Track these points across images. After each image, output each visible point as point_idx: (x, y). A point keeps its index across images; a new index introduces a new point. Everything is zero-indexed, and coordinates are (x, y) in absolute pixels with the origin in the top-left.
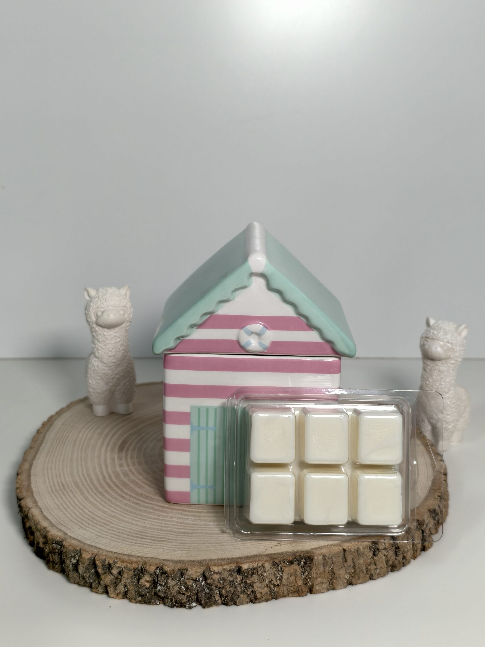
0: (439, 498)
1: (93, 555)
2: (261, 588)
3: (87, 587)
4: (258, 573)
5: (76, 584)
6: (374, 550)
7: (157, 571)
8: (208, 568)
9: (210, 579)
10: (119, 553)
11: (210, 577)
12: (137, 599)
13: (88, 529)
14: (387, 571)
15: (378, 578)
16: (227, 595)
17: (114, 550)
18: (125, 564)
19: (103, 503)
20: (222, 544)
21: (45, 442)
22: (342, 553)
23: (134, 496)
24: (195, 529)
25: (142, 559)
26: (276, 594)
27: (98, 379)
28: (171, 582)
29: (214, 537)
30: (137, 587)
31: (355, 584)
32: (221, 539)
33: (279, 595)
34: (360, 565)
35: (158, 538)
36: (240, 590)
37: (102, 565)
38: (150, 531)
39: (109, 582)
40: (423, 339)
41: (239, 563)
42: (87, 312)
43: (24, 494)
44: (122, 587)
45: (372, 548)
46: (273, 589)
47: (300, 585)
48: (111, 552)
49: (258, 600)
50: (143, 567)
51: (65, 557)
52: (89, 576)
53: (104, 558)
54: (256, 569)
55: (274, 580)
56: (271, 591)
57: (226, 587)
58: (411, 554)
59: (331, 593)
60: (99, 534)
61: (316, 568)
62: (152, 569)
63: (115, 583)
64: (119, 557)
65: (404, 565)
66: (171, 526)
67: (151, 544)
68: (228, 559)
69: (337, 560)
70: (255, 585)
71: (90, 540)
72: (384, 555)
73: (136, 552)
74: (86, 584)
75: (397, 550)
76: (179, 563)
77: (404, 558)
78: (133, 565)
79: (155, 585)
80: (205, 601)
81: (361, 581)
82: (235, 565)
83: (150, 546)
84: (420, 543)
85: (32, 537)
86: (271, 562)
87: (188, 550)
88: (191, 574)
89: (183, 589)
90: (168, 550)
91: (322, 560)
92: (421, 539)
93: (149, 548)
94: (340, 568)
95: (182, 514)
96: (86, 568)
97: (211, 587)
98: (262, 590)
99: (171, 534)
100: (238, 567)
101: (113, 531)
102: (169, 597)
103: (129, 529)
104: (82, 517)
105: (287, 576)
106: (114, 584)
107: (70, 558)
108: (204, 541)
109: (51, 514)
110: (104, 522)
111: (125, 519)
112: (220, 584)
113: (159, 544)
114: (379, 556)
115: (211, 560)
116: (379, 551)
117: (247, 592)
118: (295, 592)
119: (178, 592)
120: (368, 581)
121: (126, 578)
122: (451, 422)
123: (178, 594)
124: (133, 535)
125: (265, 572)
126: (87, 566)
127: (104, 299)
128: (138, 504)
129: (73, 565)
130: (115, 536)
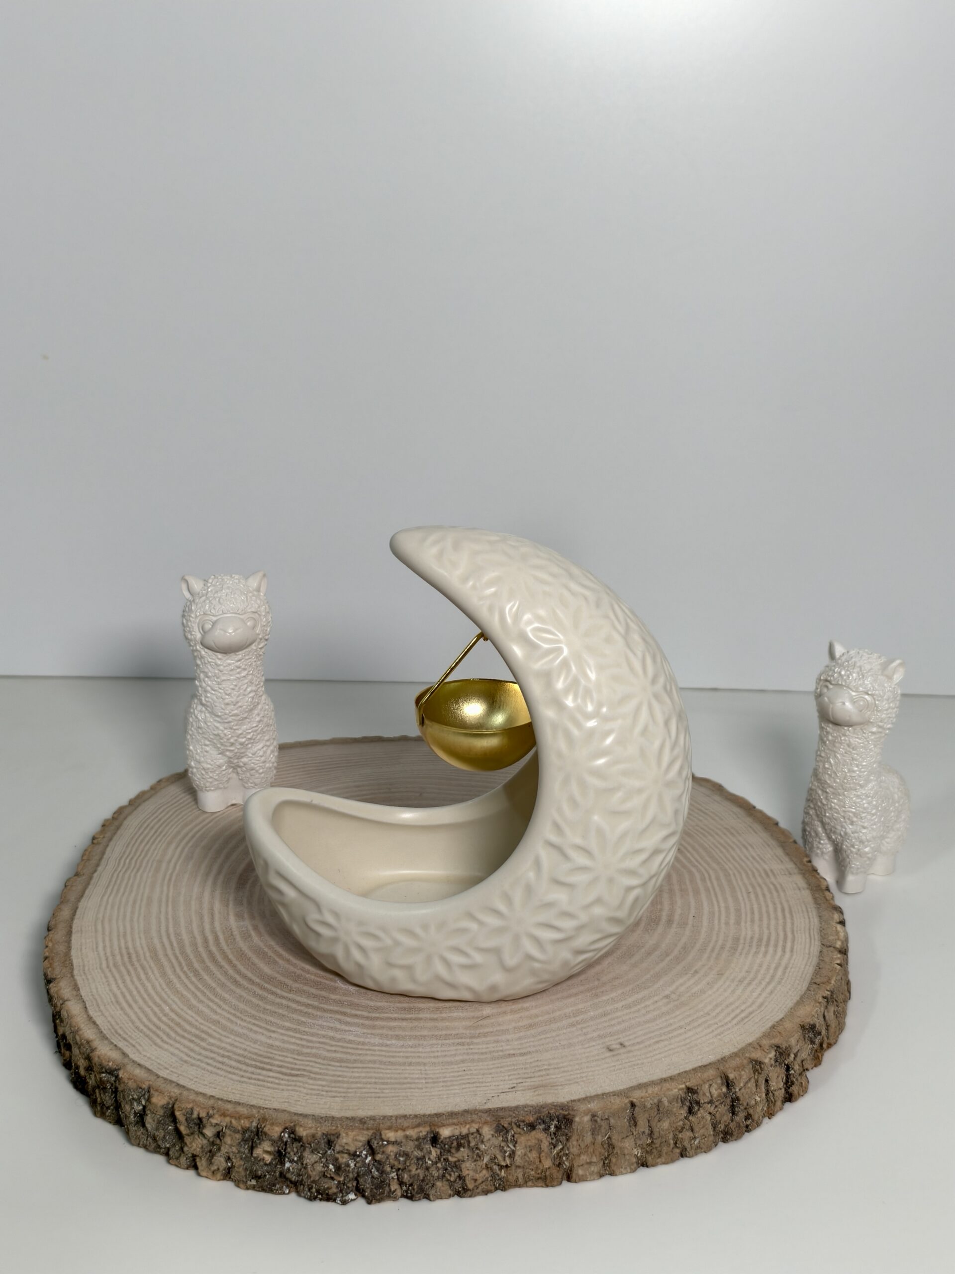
0: (824, 1001)
1: (170, 1099)
2: (475, 1171)
3: (161, 1154)
4: (469, 1145)
5: (141, 1147)
6: (691, 1103)
7: (284, 1135)
8: (378, 1134)
9: (380, 1153)
10: (217, 1097)
11: (381, 1150)
12: (249, 1183)
13: (166, 1046)
14: (714, 1142)
15: (696, 1154)
16: (410, 1182)
17: (209, 1092)
18: (228, 1119)
19: (199, 994)
20: (408, 1085)
21: (103, 862)
22: (628, 1111)
23: (258, 980)
24: (361, 1054)
25: (259, 1112)
26: (504, 1183)
27: (206, 745)
28: (310, 1157)
29: (394, 1071)
30: (248, 1161)
31: (653, 1166)
32: (407, 1075)
33: (508, 1183)
34: (663, 1131)
35: (292, 1069)
36: (435, 1173)
37: (186, 1120)
38: (279, 1055)
39: (198, 1150)
40: (821, 683)
41: (434, 1125)
42: (185, 621)
43: (57, 970)
44: (222, 1160)
45: (686, 1100)
46: (498, 1172)
47: (547, 1167)
48: (204, 1095)
49: (469, 1193)
50: (259, 1127)
51: (122, 1100)
52: (164, 1137)
53: (190, 1106)
54: (466, 1137)
55: (500, 1157)
56: (494, 1176)
57: (410, 1168)
58: (762, 1109)
59: (608, 1180)
60: (186, 1058)
61: (577, 1137)
62: (275, 1131)
63: (210, 1151)
64: (218, 1105)
65: (748, 1129)
66: (318, 1045)
67: (277, 1081)
68: (416, 1116)
69: (619, 1122)
70: (463, 1166)
71: (168, 1069)
72: (710, 1113)
73: (250, 1096)
74: (158, 1150)
75: (735, 1104)
76: (325, 1121)
77: (748, 1117)
78: (242, 1121)
79: (281, 1159)
80: (371, 1191)
81: (663, 1160)
82: (428, 1129)
83: (276, 1086)
84: (781, 1089)
85: (67, 1053)
86: (495, 1125)
87: (345, 1097)
88: (346, 1144)
89: (331, 1170)
90: (307, 1094)
91: (590, 1123)
92: (784, 1080)
93: (274, 1089)
94: (625, 1136)
95: (340, 1021)
96: (159, 1122)
97: (383, 1167)
98: (477, 1175)
99: (316, 1062)
100: (432, 1132)
101: (212, 1051)
102: (305, 1182)
103: (240, 1048)
104: (158, 1023)
105: (523, 1151)
106: (208, 1154)
107: (131, 1103)
108: (376, 1078)
109: (103, 1015)
110: (197, 1032)
111: (236, 1028)
112: (399, 1163)
113: (293, 1081)
114: (699, 1115)
115: (384, 1117)
116: (700, 1106)
117: (449, 1178)
118: (539, 1178)
119: (323, 1173)
120: (678, 1159)
121: (230, 1144)
122: (868, 841)
123: (322, 1178)
124: (247, 1061)
125: (482, 1142)
126: (161, 1119)
127: (217, 600)
128: (262, 998)
129: (135, 1114)
130: (215, 1064)
